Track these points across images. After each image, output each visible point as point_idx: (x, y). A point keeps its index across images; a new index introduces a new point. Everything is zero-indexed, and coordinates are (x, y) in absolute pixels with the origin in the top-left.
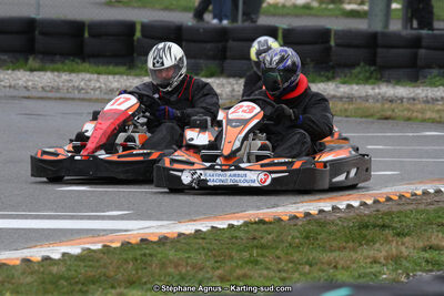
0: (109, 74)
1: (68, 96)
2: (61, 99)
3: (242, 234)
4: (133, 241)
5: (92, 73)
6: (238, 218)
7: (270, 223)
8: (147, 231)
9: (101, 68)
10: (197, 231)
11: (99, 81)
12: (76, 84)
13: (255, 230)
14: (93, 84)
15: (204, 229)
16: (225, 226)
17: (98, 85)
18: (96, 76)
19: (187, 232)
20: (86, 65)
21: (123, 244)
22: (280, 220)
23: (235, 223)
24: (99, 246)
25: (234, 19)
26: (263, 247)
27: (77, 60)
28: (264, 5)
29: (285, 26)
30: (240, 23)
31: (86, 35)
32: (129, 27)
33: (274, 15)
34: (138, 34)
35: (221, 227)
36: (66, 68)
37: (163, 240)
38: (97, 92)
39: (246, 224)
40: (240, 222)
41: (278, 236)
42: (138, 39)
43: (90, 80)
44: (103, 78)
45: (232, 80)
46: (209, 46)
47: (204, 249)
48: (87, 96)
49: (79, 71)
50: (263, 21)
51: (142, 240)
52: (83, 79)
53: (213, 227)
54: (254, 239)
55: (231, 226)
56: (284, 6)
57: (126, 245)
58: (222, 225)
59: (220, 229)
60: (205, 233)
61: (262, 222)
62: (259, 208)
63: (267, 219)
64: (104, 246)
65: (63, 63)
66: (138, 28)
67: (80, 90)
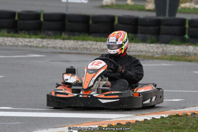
0: (101, 41)
1: (81, 52)
2: (78, 54)
3: (167, 122)
4: (114, 124)
5: (94, 41)
6: (165, 114)
7: (182, 116)
8: (120, 119)
9: (98, 39)
10: (145, 120)
11: (96, 45)
12: (86, 46)
13: (174, 120)
14: (94, 46)
15: (149, 119)
16: (159, 118)
17: (96, 47)
18: (95, 42)
19: (140, 120)
20: (91, 37)
21: (108, 126)
22: (187, 115)
23: (164, 116)
24: (97, 126)
25: (164, 15)
26: (178, 128)
27: (86, 34)
28: (179, 8)
29: (190, 18)
30: (167, 17)
31: (91, 22)
32: (112, 18)
33: (184, 13)
34: (116, 22)
35: (157, 118)
36: (81, 38)
37: (128, 124)
38: (96, 50)
39: (170, 117)
40: (167, 116)
41: (185, 123)
42: (117, 24)
43: (92, 44)
44: (99, 43)
45: (163, 45)
46: (151, 28)
47: (149, 129)
48: (91, 53)
49: (87, 40)
50: (179, 16)
51: (118, 124)
52: (89, 44)
53: (153, 118)
54: (174, 124)
55: (162, 118)
56: (189, 9)
57: (110, 126)
58: (158, 117)
59: (157, 119)
60: (149, 121)
61: (177, 116)
62: (176, 109)
63: (180, 114)
64: (99, 126)
65: (79, 36)
66: (116, 19)
67: (87, 49)
